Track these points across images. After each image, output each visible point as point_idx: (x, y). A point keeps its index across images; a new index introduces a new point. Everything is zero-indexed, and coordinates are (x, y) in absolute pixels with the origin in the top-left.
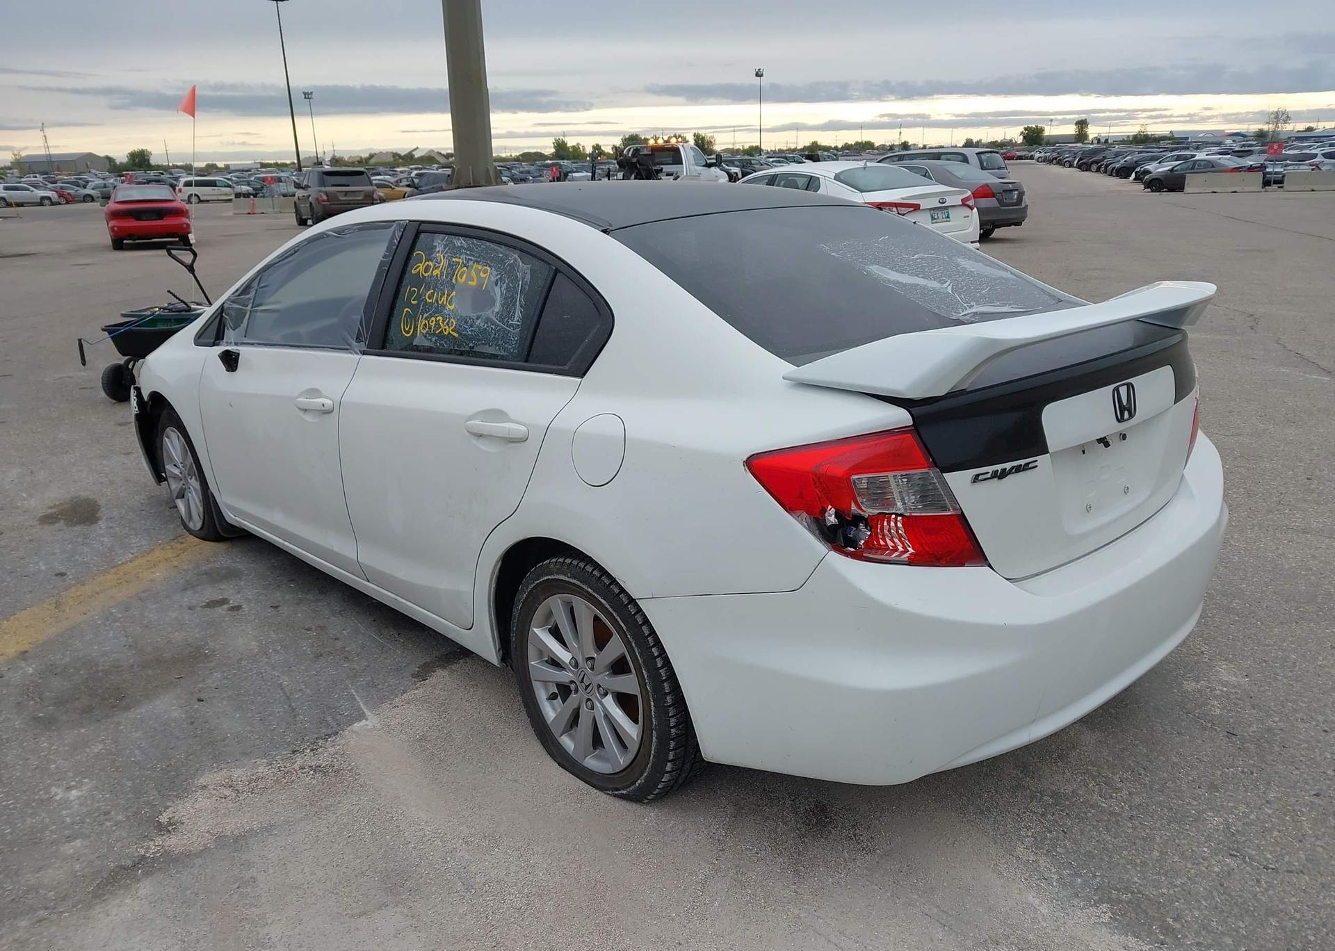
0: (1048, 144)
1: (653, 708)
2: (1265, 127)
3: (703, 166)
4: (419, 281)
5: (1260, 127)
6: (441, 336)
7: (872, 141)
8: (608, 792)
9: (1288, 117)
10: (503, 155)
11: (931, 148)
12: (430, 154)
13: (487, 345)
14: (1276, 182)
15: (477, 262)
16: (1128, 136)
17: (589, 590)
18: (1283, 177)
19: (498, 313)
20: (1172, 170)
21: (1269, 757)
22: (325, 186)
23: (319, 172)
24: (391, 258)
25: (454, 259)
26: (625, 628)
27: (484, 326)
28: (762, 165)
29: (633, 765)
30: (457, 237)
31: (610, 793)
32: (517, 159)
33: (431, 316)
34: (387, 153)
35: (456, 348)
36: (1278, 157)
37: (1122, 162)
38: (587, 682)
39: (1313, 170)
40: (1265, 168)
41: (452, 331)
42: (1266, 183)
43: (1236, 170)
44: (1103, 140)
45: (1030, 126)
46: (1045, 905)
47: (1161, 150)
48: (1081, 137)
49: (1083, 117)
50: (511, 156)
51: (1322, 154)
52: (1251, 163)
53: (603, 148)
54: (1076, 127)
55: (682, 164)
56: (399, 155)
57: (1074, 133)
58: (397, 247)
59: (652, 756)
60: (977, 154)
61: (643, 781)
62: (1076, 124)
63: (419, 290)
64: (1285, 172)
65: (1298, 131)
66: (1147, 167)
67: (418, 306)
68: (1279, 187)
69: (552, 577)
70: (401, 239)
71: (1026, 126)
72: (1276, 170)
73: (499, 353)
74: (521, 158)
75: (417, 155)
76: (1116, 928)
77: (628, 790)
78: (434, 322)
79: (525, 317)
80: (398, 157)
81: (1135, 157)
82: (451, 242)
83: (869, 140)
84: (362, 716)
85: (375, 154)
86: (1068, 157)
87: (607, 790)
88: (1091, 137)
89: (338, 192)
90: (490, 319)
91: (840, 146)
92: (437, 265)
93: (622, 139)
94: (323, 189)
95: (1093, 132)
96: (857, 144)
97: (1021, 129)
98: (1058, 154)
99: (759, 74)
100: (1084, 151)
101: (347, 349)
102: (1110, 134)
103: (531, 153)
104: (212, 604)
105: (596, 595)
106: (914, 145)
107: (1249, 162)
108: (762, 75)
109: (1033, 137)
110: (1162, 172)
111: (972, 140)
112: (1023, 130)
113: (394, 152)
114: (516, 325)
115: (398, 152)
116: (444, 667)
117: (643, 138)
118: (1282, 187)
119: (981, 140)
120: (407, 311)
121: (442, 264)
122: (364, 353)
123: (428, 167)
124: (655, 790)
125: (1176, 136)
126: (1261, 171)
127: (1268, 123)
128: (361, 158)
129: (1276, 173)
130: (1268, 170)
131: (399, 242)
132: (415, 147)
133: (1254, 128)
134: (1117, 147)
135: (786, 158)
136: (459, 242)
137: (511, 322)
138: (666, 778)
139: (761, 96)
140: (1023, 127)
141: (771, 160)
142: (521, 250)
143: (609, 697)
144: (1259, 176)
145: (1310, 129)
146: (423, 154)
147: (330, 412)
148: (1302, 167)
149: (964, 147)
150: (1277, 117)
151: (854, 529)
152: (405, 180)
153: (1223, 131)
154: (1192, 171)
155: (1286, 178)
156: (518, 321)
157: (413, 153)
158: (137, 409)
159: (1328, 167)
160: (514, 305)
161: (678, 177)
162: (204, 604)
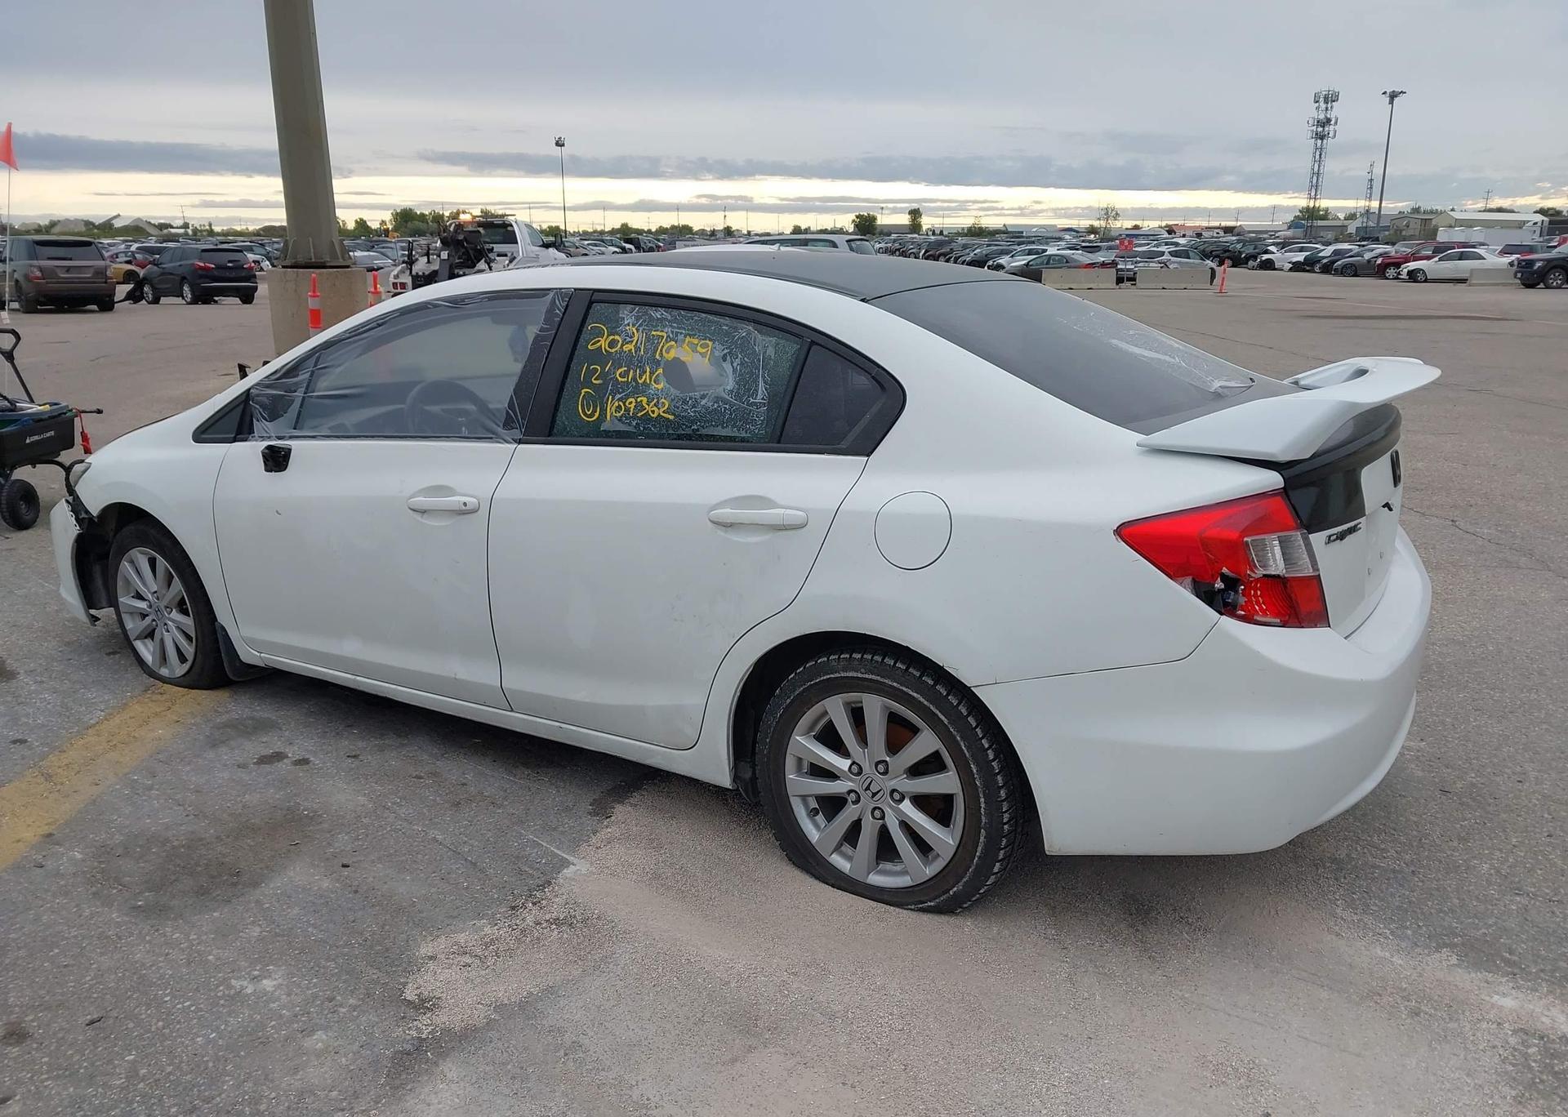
0: (882, 233)
1: (983, 805)
2: (1096, 224)
3: (540, 246)
4: (598, 356)
5: (1091, 222)
6: (647, 418)
7: (690, 225)
8: (910, 907)
9: (1117, 214)
10: (238, 228)
11: (757, 235)
12: (135, 224)
13: (720, 427)
14: (1129, 279)
15: (690, 336)
16: (963, 229)
17: (895, 684)
18: (1135, 274)
19: (732, 391)
20: (1027, 265)
21: (1490, 809)
22: (37, 260)
23: (26, 241)
24: (554, 332)
25: (653, 333)
26: (946, 721)
27: (713, 405)
28: (577, 248)
29: (944, 873)
30: (654, 309)
31: (913, 907)
32: (257, 233)
33: (628, 396)
34: (76, 220)
35: (671, 432)
36: (1130, 253)
37: (972, 255)
38: (874, 788)
39: (1161, 267)
40: (1117, 264)
41: (664, 412)
42: (1120, 280)
43: (1091, 265)
44: (938, 232)
45: (862, 214)
46: (1396, 957)
47: (1009, 243)
48: (915, 227)
49: (915, 206)
50: (247, 229)
51: (1169, 252)
52: (1103, 259)
53: (369, 224)
54: (909, 217)
55: (517, 243)
56: (92, 224)
57: (908, 223)
58: (562, 319)
59: (976, 859)
60: (847, 241)
61: (961, 887)
62: (909, 214)
63: (603, 369)
64: (1136, 269)
65: (1127, 229)
66: (1000, 261)
67: (604, 386)
68: (1132, 284)
69: (837, 675)
70: (565, 310)
71: (857, 214)
72: (1127, 267)
73: (738, 435)
74: (262, 232)
75: (118, 224)
76: (1468, 967)
77: (937, 901)
78: (634, 404)
79: (772, 396)
80: (91, 226)
81: (985, 250)
82: (646, 313)
83: (686, 224)
84: (565, 863)
85: (59, 221)
86: (912, 249)
87: (907, 905)
88: (925, 228)
89: (57, 266)
90: (721, 398)
91: (653, 230)
92: (628, 339)
93: (392, 214)
94: (35, 262)
95: (927, 222)
96: (673, 227)
97: (852, 216)
98: (900, 244)
99: (560, 144)
100: (930, 243)
101: (491, 438)
102: (945, 226)
103: (275, 227)
104: (264, 760)
105: (904, 689)
106: (738, 230)
107: (1100, 258)
108: (563, 145)
109: (866, 226)
110: (1016, 267)
111: (800, 227)
112: (855, 218)
113: (86, 219)
114: (760, 403)
115: (90, 220)
116: (621, 802)
117: (418, 213)
118: (1135, 284)
119: (809, 228)
120: (586, 392)
121: (636, 338)
122: (520, 442)
123: (143, 240)
124: (974, 896)
125: (1009, 230)
126: (1113, 267)
127: (1099, 219)
128: (40, 226)
129: (1128, 270)
130: (1119, 267)
131: (564, 314)
132: (115, 214)
133: (1085, 223)
134: (960, 238)
135: (603, 241)
136: (657, 314)
137: (752, 400)
138: (992, 879)
139: (562, 169)
140: (854, 214)
141: (586, 242)
142: (755, 322)
143: (907, 802)
144: (1111, 273)
145: (1136, 227)
146: (126, 224)
147: (474, 511)
148: (1151, 265)
149: (791, 233)
150: (1107, 213)
151: (1232, 593)
152: (123, 255)
153: (1055, 226)
154: (1048, 266)
155: (1138, 275)
156: (763, 399)
157: (113, 222)
158: (78, 528)
159: (1176, 266)
160: (756, 381)
161: (515, 258)
162: (255, 760)
